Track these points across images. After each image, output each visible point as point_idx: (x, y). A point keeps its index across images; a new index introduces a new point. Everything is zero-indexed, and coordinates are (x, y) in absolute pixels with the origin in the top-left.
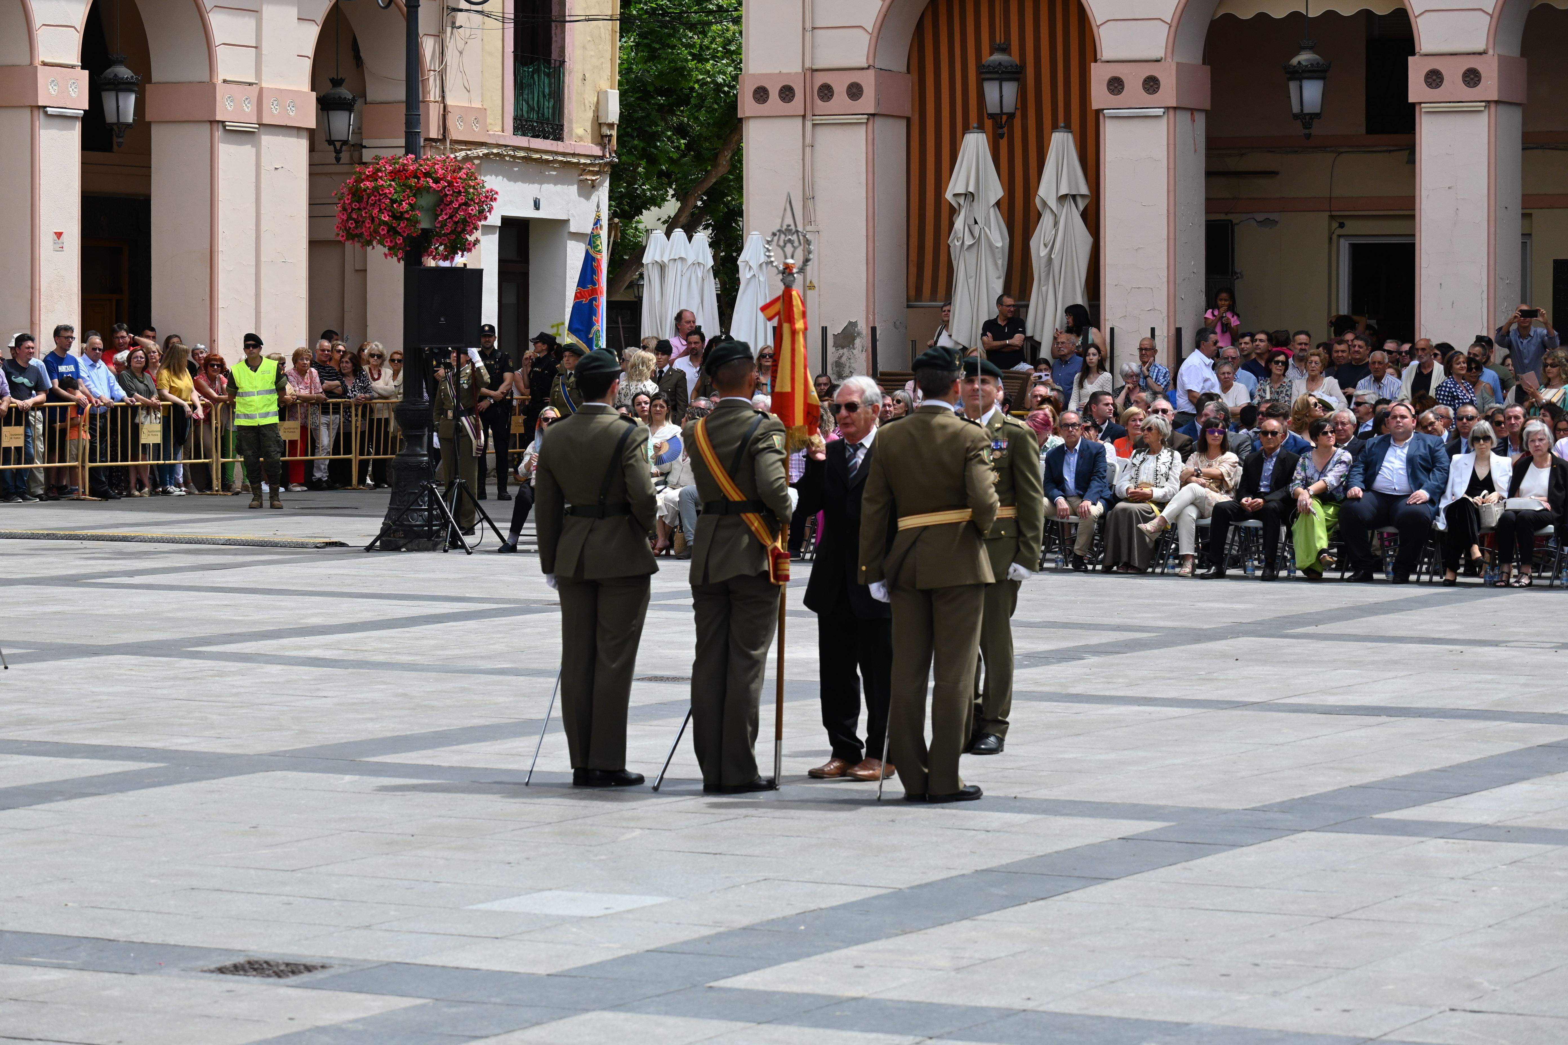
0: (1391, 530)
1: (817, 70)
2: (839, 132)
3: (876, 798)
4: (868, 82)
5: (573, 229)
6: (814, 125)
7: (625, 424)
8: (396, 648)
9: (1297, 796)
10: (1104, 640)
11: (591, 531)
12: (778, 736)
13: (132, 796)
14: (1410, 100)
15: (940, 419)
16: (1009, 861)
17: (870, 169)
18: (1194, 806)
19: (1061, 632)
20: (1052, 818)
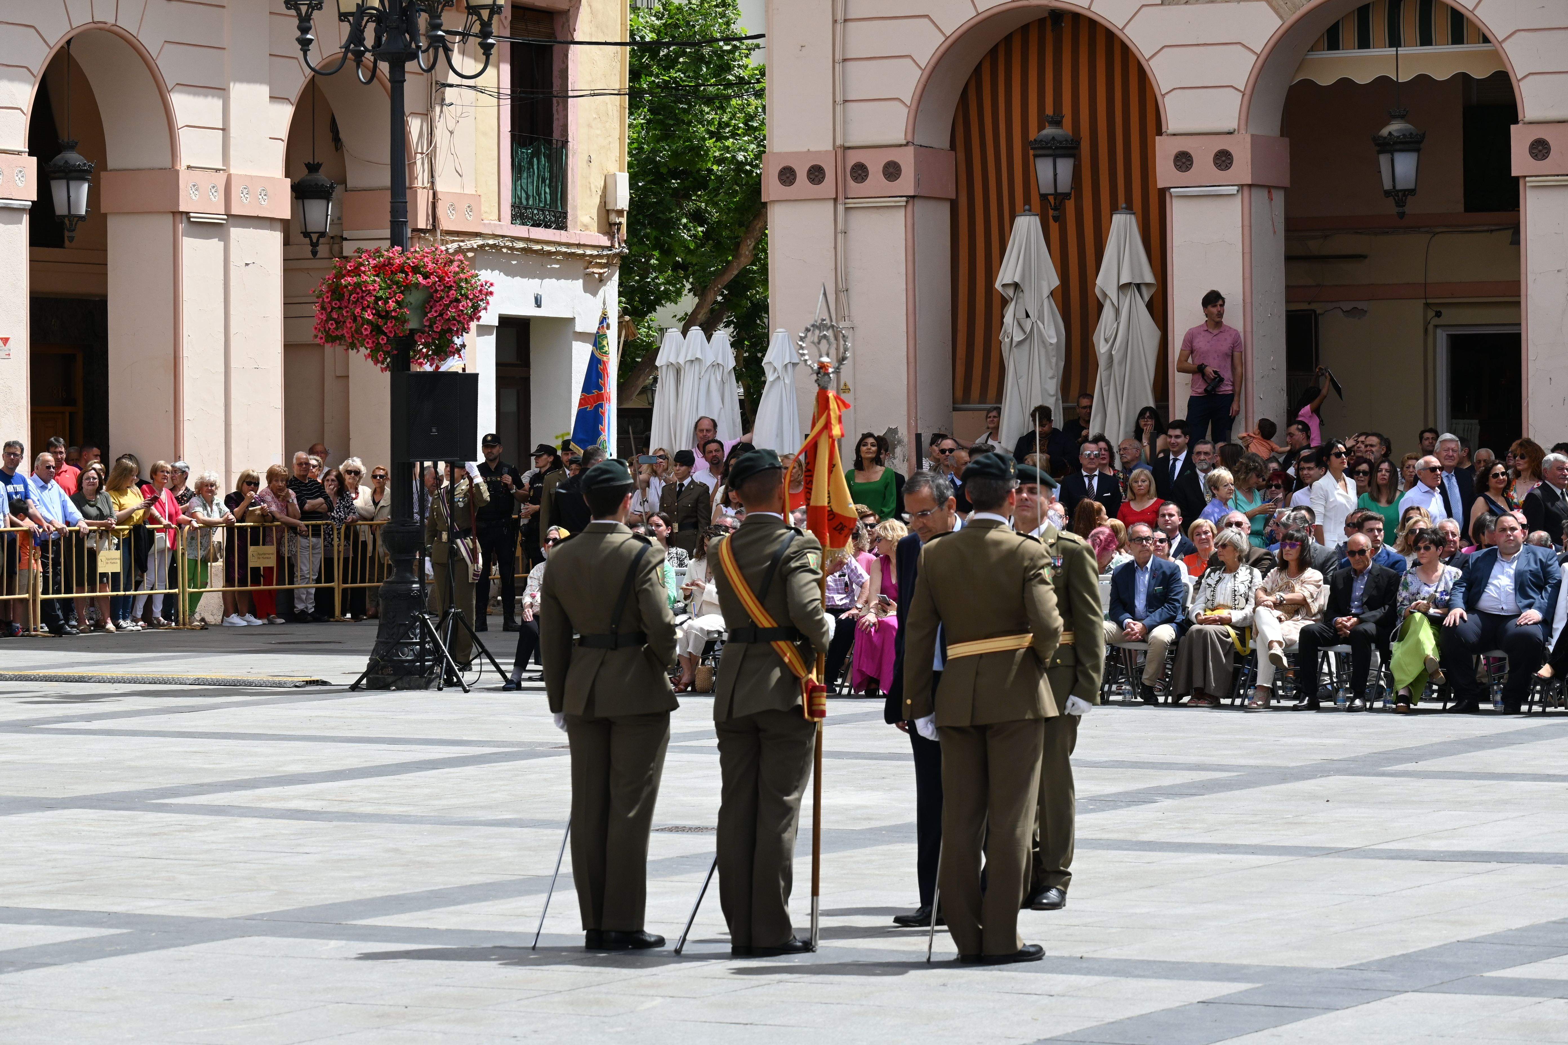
0: (1499, 654)
1: (849, 148)
2: (874, 216)
3: (925, 959)
4: (907, 160)
5: (579, 328)
6: (847, 209)
7: (639, 544)
8: (386, 798)
9: (1398, 953)
10: (1178, 781)
11: (602, 664)
12: (815, 892)
13: (93, 965)
14: (1514, 174)
15: (993, 535)
16: (1076, 1029)
17: (910, 258)
18: (1282, 965)
19: (1130, 772)
20: (1123, 980)
